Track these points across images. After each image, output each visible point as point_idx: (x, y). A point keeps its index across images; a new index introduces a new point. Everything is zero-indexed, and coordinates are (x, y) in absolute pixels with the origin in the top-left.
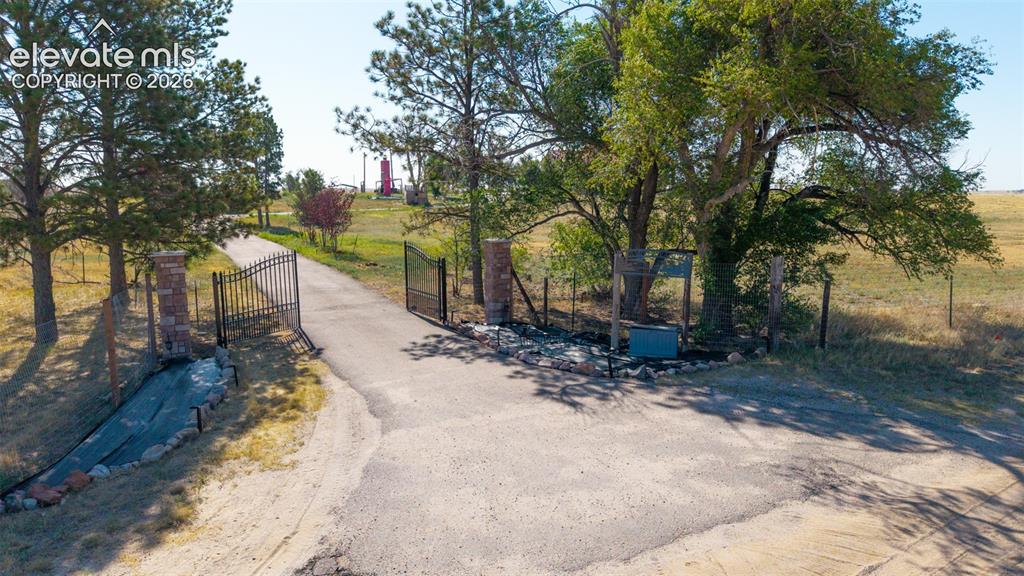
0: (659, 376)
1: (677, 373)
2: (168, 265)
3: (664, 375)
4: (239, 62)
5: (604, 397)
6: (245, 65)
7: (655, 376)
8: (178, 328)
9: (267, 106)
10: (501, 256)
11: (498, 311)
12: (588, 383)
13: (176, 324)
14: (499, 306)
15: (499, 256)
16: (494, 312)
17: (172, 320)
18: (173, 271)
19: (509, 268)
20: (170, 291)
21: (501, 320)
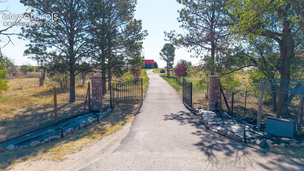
0: (274, 146)
1: (286, 146)
2: (95, 80)
3: (277, 147)
4: (140, 20)
5: (229, 154)
6: (142, 21)
7: (272, 146)
8: (97, 101)
9: (147, 33)
10: (216, 82)
11: (214, 105)
12: (229, 144)
13: (96, 99)
14: (214, 103)
15: (214, 82)
16: (212, 105)
17: (95, 98)
18: (96, 82)
19: (219, 88)
20: (95, 88)
21: (215, 109)
